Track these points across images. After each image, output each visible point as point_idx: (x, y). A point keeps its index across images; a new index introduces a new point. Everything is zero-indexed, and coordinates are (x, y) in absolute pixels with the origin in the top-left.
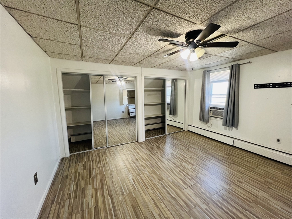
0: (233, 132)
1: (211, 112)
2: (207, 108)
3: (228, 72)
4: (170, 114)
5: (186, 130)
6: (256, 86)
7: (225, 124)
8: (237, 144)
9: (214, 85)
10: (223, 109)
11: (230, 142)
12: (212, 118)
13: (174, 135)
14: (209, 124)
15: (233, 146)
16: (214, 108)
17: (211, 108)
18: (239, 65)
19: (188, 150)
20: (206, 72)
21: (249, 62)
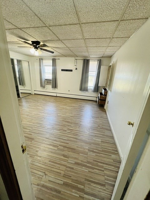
0: (56, 90)
1: (46, 82)
2: (43, 80)
3: (51, 61)
4: (20, 85)
5: (33, 94)
6: (62, 70)
7: (53, 87)
8: (58, 95)
9: (46, 67)
10: (51, 80)
11: (55, 95)
12: (47, 85)
13: (27, 97)
14: (46, 89)
15: (56, 96)
16: (47, 80)
17: (46, 80)
18: (56, 59)
19: (38, 102)
20: (41, 59)
21: (59, 59)
